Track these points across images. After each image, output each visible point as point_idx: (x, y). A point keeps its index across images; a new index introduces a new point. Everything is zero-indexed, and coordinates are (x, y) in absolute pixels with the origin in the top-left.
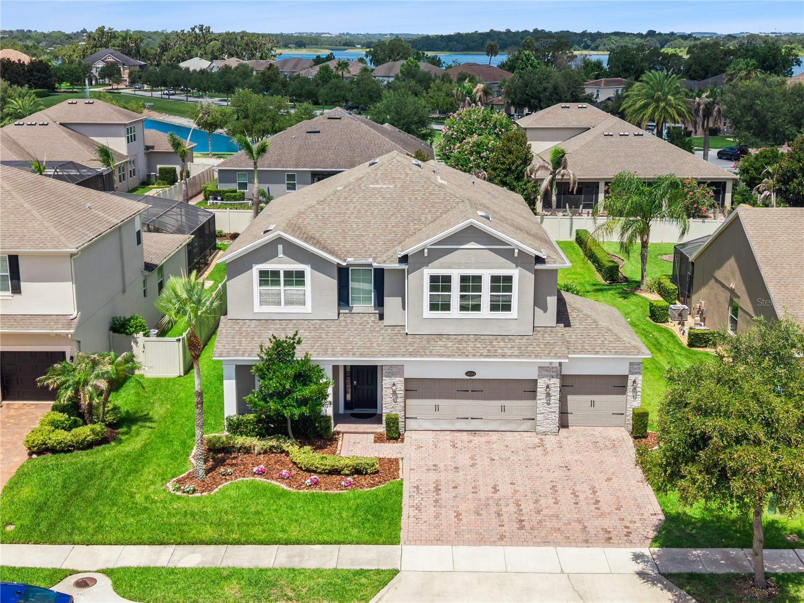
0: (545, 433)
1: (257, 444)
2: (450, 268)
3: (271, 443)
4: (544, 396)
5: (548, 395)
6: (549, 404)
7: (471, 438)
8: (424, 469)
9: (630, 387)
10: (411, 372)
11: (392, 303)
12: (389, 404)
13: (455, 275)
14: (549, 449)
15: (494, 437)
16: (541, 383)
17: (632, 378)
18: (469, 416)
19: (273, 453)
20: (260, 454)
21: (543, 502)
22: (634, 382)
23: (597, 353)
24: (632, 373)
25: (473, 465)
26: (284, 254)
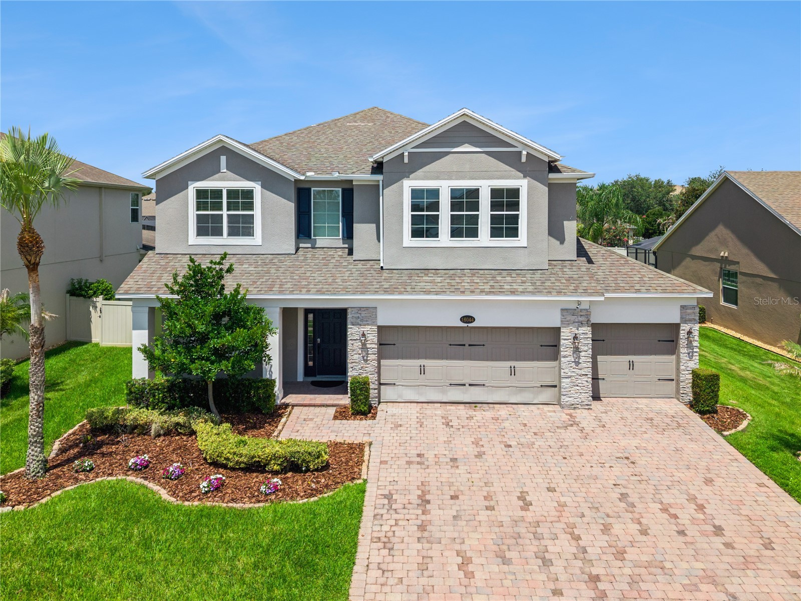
0: (573, 407)
1: (156, 419)
2: (437, 178)
3: (175, 419)
4: (570, 352)
5: (577, 350)
6: (577, 363)
7: (471, 412)
8: (402, 462)
9: (683, 342)
10: (385, 318)
11: (363, 232)
12: (356, 364)
13: (445, 188)
14: (588, 430)
15: (503, 411)
16: (566, 334)
17: (684, 328)
18: (467, 381)
19: (179, 434)
20: (159, 436)
22: (689, 333)
24: (684, 320)
25: (479, 455)
26: (227, 169)
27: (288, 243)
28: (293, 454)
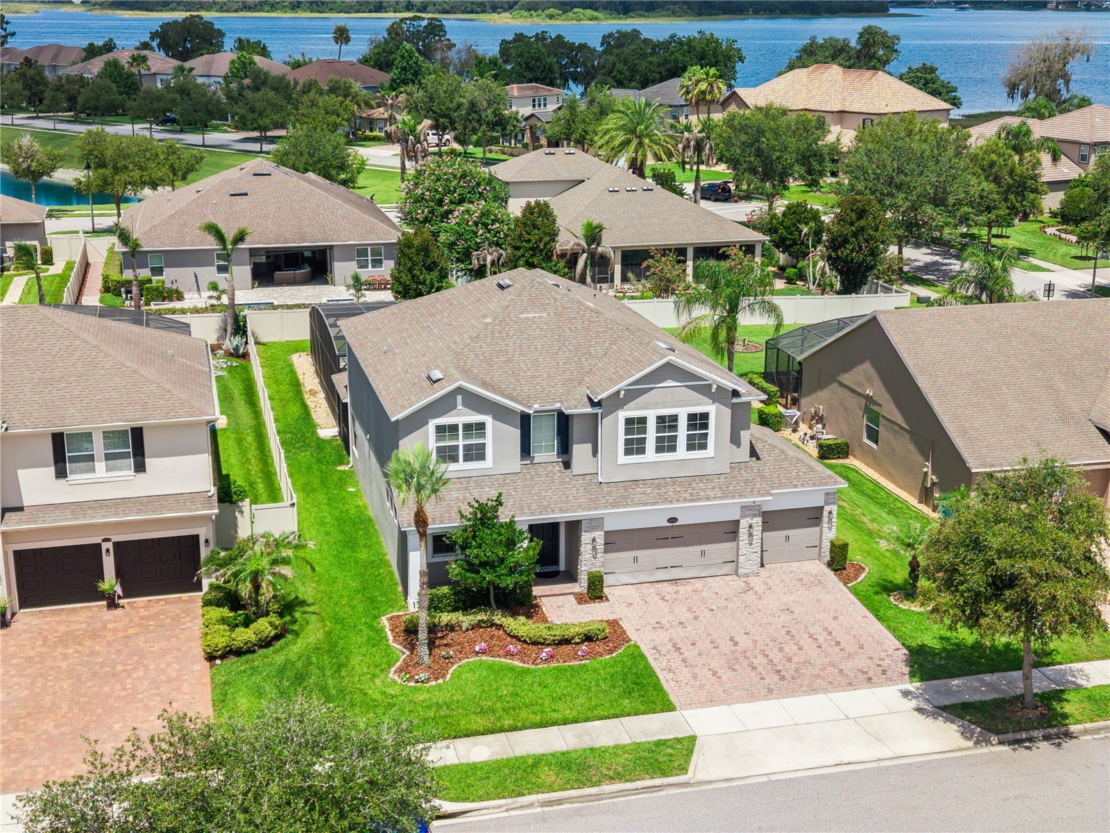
0: (747, 575)
1: (462, 619)
2: (644, 408)
3: (479, 618)
4: (746, 536)
5: (751, 535)
6: (751, 544)
7: (675, 588)
8: (649, 628)
9: (825, 519)
10: (609, 526)
11: (580, 451)
12: (588, 563)
13: (650, 416)
14: (760, 592)
15: (698, 584)
16: (744, 524)
17: (827, 508)
18: (668, 565)
19: (481, 627)
20: (467, 630)
21: (787, 649)
22: (830, 513)
23: (796, 486)
24: (827, 503)
25: (696, 618)
26: (463, 405)
27: (514, 463)
28: (589, 631)
